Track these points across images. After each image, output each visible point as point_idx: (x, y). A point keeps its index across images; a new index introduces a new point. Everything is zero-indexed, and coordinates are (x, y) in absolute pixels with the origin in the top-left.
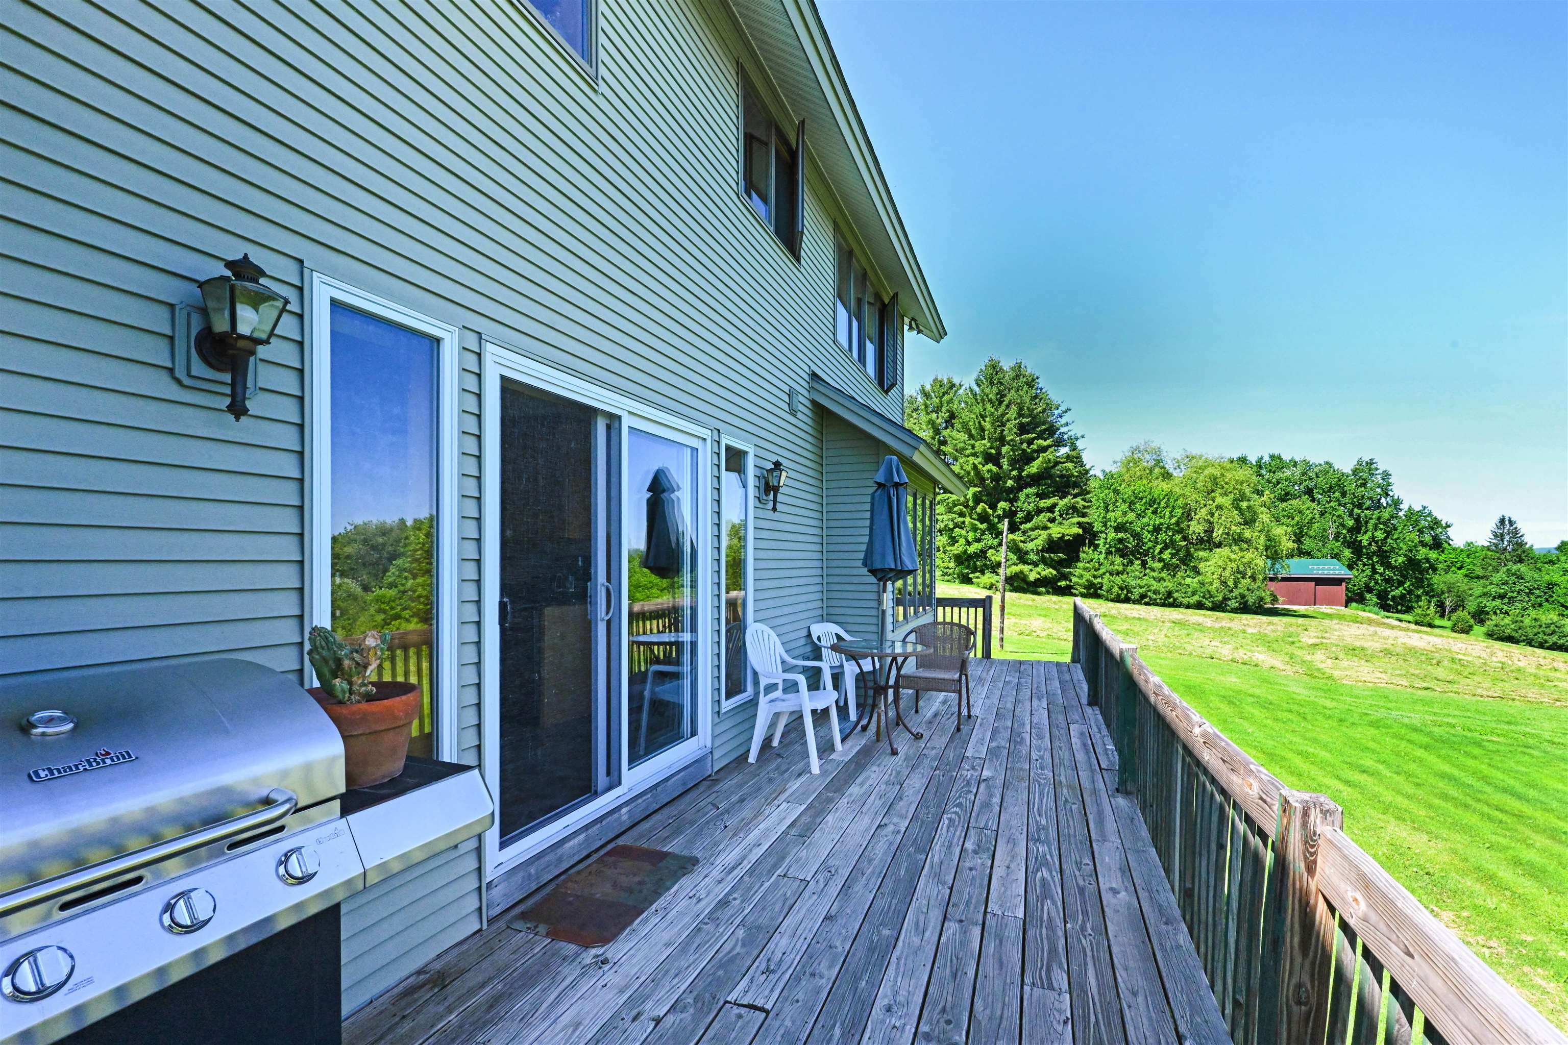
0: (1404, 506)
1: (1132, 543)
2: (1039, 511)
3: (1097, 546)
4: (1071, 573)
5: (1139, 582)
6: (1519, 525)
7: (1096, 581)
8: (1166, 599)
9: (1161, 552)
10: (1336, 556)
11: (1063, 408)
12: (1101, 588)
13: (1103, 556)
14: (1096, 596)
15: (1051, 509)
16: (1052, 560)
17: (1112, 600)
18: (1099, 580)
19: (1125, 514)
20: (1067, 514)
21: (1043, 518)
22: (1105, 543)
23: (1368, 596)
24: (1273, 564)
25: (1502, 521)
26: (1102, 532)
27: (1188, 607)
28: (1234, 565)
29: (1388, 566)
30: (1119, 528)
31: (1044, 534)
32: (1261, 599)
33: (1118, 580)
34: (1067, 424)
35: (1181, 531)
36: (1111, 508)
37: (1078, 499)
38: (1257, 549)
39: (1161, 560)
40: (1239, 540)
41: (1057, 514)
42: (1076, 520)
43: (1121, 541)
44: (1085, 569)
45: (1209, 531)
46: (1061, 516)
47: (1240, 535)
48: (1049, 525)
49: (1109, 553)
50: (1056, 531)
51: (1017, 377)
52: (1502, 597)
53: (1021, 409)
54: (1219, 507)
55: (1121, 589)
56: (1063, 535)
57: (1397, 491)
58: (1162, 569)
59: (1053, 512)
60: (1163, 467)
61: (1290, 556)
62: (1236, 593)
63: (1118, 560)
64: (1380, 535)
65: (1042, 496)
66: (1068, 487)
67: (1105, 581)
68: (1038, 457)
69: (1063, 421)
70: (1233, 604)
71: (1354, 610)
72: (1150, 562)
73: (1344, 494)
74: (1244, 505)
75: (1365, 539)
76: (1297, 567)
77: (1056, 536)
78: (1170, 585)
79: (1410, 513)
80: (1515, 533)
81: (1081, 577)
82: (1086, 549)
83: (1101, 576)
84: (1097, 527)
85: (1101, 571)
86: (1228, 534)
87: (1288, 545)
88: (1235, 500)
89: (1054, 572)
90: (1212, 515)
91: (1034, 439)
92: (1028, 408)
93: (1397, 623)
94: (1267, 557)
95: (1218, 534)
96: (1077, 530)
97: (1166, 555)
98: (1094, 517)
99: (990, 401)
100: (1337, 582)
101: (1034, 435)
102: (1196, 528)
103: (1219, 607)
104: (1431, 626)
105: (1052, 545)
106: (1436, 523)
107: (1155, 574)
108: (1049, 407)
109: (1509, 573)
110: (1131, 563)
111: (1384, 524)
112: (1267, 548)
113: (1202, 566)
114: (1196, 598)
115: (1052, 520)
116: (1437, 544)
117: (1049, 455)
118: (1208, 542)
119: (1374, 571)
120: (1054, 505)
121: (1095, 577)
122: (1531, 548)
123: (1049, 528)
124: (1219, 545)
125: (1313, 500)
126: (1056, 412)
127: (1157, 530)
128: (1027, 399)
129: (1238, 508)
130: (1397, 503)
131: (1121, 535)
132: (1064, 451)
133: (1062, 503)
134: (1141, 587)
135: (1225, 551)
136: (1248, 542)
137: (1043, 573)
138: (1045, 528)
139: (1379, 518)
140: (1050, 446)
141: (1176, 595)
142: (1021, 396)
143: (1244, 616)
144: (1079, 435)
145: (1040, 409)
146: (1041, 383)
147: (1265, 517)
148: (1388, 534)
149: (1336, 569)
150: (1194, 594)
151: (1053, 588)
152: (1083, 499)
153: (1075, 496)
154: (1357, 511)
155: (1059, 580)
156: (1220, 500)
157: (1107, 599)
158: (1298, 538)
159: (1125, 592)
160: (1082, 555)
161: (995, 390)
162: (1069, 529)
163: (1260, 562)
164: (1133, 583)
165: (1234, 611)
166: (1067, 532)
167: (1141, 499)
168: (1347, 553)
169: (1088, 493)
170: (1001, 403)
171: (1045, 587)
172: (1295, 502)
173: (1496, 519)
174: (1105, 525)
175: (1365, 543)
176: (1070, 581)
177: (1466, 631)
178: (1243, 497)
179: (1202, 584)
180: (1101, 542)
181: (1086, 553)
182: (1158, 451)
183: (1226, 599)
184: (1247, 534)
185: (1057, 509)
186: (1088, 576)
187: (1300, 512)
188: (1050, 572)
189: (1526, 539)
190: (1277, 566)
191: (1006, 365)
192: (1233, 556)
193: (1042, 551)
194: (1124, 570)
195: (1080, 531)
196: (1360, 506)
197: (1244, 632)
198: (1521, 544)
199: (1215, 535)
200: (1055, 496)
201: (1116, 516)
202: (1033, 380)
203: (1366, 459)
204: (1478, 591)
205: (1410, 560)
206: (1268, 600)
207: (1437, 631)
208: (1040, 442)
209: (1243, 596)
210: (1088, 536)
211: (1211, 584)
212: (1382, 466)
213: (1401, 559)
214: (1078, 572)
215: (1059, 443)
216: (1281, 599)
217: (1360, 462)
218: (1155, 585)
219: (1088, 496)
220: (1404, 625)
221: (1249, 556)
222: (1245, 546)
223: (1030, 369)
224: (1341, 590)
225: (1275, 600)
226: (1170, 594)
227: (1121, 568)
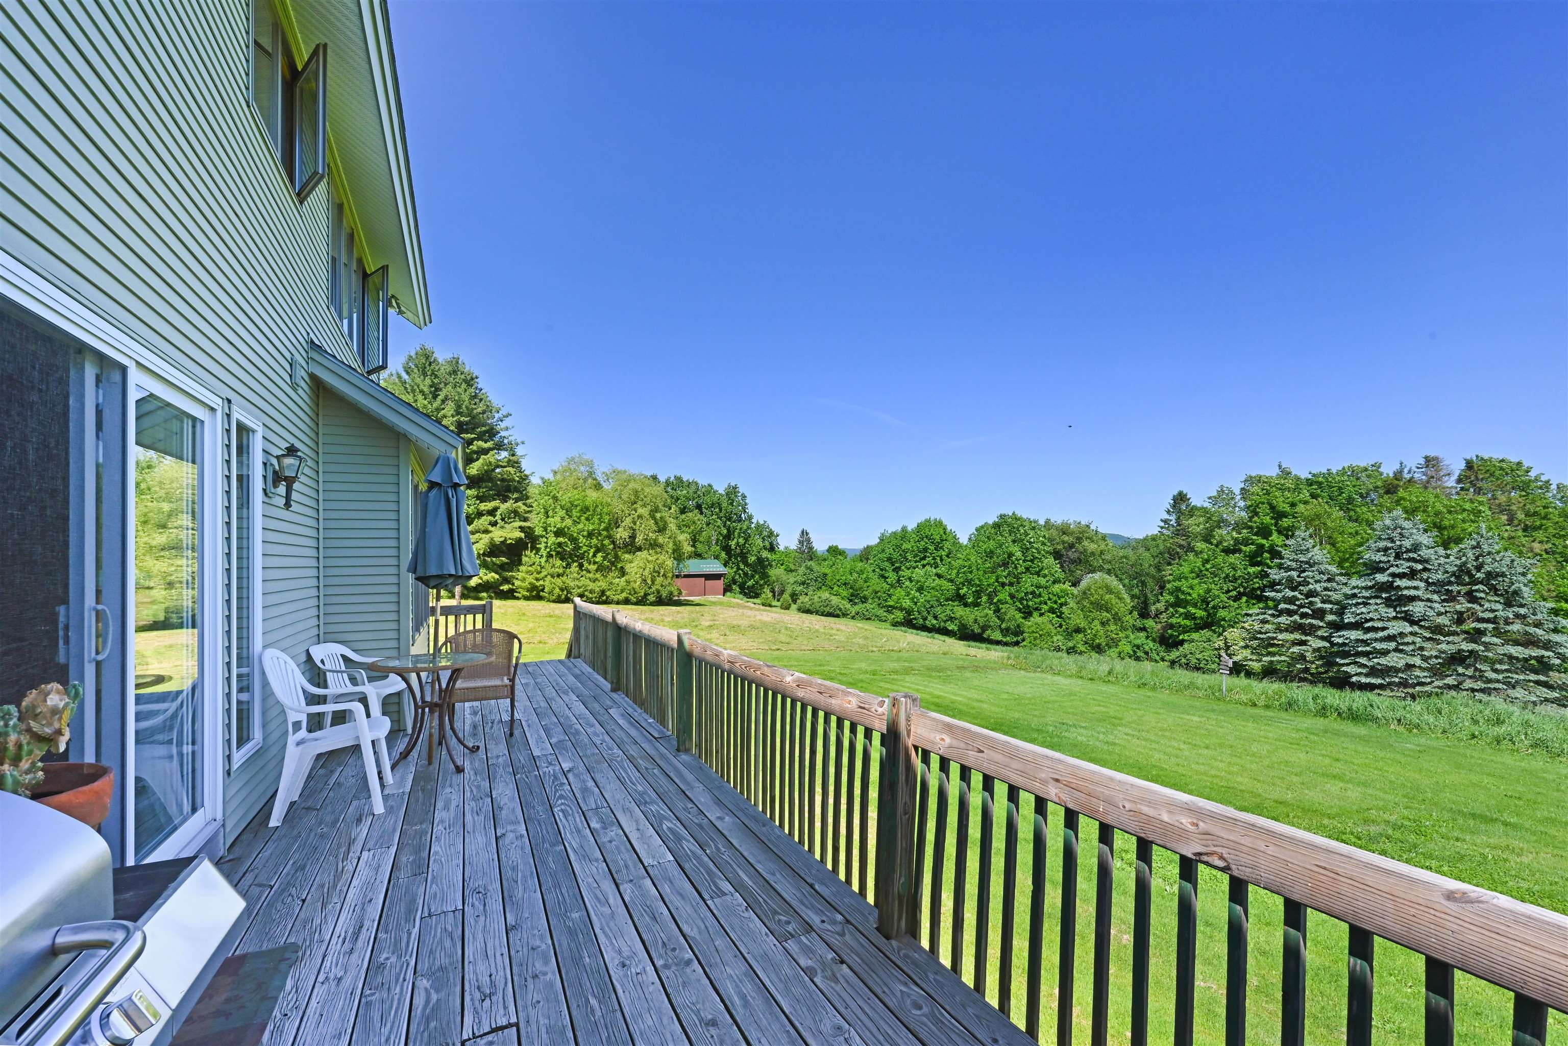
0: (754, 521)
1: (569, 548)
2: (480, 514)
3: (538, 550)
4: (513, 577)
5: (577, 583)
6: (810, 535)
7: (538, 584)
8: (600, 597)
9: (594, 556)
10: (717, 557)
11: (503, 412)
12: (543, 590)
13: (544, 559)
14: (539, 598)
15: (492, 512)
16: (494, 564)
17: (554, 601)
18: (541, 582)
19: (563, 519)
20: (509, 518)
21: (484, 521)
22: (546, 547)
23: (734, 587)
24: (678, 564)
25: (803, 532)
26: (542, 536)
27: (618, 603)
28: (652, 566)
29: (747, 564)
30: (559, 533)
31: (486, 538)
32: (671, 593)
33: (558, 581)
34: (507, 429)
35: (609, 537)
36: (550, 513)
37: (520, 504)
38: (667, 552)
39: (595, 563)
40: (653, 545)
41: (498, 517)
42: (518, 524)
43: (560, 545)
44: (527, 572)
45: (633, 537)
46: (503, 519)
47: (655, 540)
48: (490, 528)
49: (550, 556)
50: (498, 535)
51: (455, 372)
52: (803, 583)
53: (459, 407)
54: (640, 517)
55: (562, 590)
56: (506, 540)
57: (751, 509)
58: (597, 571)
59: (494, 516)
60: (595, 479)
61: (690, 557)
62: (654, 589)
63: (558, 562)
64: (741, 541)
65: (482, 499)
66: (510, 491)
67: (547, 583)
68: (478, 459)
69: (503, 425)
70: (652, 598)
71: (729, 598)
72: (586, 565)
73: (721, 510)
74: (658, 515)
75: (733, 544)
76: (693, 566)
77: (498, 540)
78: (603, 584)
79: (758, 526)
80: (809, 541)
81: (524, 580)
82: (528, 552)
83: (543, 579)
84: (538, 531)
85: (542, 575)
86: (646, 540)
87: (687, 548)
88: (651, 511)
89: (497, 576)
90: (635, 523)
91: (474, 439)
92: (466, 407)
93: (753, 605)
94: (674, 558)
95: (639, 539)
96: (519, 535)
97: (599, 558)
98: (535, 522)
99: (422, 392)
100: (717, 577)
101: (473, 436)
102: (621, 534)
103: (642, 602)
104: (770, 606)
105: (494, 550)
106: (771, 534)
107: (591, 575)
108: (488, 409)
109: (807, 568)
110: (568, 566)
111: (744, 533)
112: (674, 551)
113: (628, 568)
114: (624, 595)
115: (494, 524)
116: (772, 549)
117: (491, 457)
118: (632, 546)
119: (739, 569)
120: (496, 509)
121: (537, 580)
122: (816, 551)
123: (491, 532)
124: (640, 549)
125: (702, 513)
126: (497, 416)
127: (590, 535)
128: (465, 397)
129: (654, 518)
130: (750, 518)
131: (561, 539)
132: (504, 454)
133: (504, 507)
134: (579, 588)
135: (643, 554)
136: (661, 546)
137: (485, 578)
138: (486, 532)
139: (741, 529)
140: (490, 449)
141: (608, 593)
142: (459, 394)
143: (660, 608)
144: (519, 441)
145: (479, 410)
146: (481, 383)
147: (672, 526)
148: (746, 540)
149: (716, 567)
150: (622, 591)
151: (495, 593)
152: (524, 504)
153: (517, 500)
154: (728, 523)
155: (501, 584)
156: (641, 511)
157: (549, 601)
158: (694, 541)
159: (565, 593)
160: (524, 559)
161: (428, 381)
162: (511, 533)
163: (670, 563)
164: (572, 584)
165: (652, 604)
166: (509, 536)
167: (576, 506)
168: (723, 555)
169: (528, 498)
170: (435, 397)
171: (487, 591)
172: (690, 514)
173: (800, 532)
174: (546, 530)
175: (733, 547)
176: (513, 584)
177: (787, 608)
178: (657, 510)
179: (628, 582)
180: (542, 546)
181: (528, 557)
182: (590, 464)
183: (646, 595)
184: (661, 540)
185: (498, 513)
186: (531, 579)
187: (694, 522)
188: (492, 576)
189: (814, 545)
190: (681, 566)
191: (442, 356)
192: (650, 558)
193: (484, 554)
194: (564, 572)
195: (523, 535)
196: (730, 519)
197: (663, 620)
198: (811, 548)
199: (637, 540)
200: (494, 500)
201: (555, 521)
202: (472, 379)
203: (733, 484)
204: (792, 580)
205: (758, 559)
206: (676, 593)
207: (774, 609)
208: (480, 443)
209: (658, 591)
210: (530, 540)
211: (635, 582)
212: (741, 490)
213: (753, 558)
214: (520, 575)
215: (499, 447)
216: (684, 592)
217: (729, 486)
218: (591, 586)
219: (529, 501)
220: (757, 606)
221: (662, 558)
222: (659, 550)
223: (469, 366)
224: (720, 584)
225: (680, 593)
226: (603, 592)
227: (561, 571)
